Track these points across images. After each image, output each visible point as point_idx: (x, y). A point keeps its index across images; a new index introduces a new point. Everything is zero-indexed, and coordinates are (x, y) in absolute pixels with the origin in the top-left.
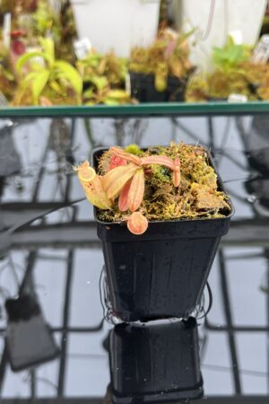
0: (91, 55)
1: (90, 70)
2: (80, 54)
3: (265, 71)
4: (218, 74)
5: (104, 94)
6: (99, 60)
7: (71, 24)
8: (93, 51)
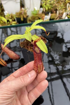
0: (8, 15)
1: (8, 18)
2: (6, 14)
3: (41, 15)
4: (33, 16)
5: (12, 23)
6: (10, 15)
7: (2, 8)
8: (8, 13)
